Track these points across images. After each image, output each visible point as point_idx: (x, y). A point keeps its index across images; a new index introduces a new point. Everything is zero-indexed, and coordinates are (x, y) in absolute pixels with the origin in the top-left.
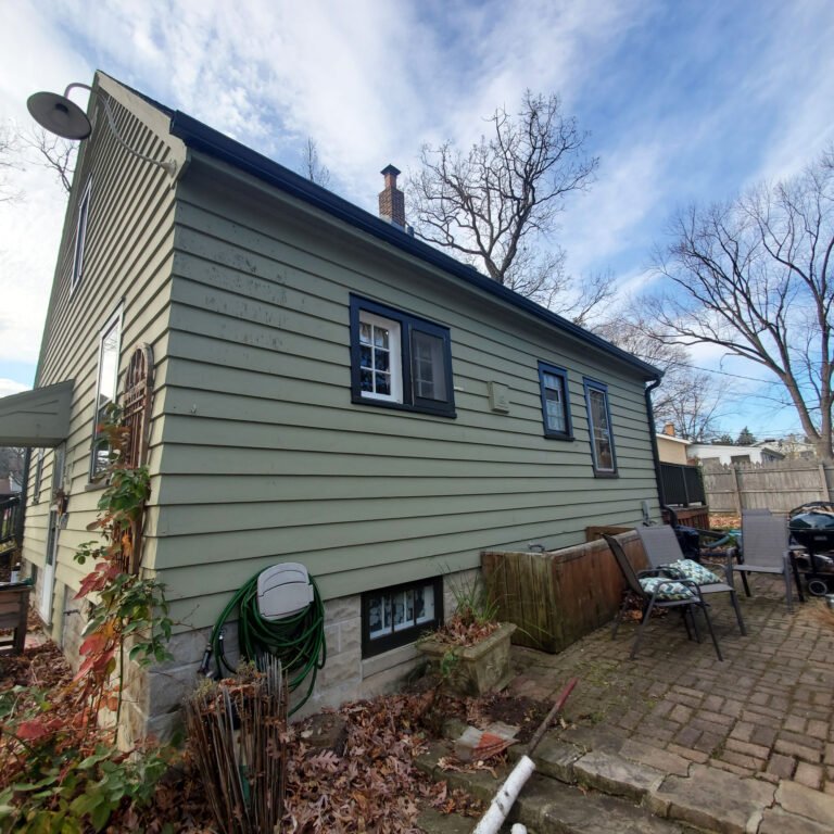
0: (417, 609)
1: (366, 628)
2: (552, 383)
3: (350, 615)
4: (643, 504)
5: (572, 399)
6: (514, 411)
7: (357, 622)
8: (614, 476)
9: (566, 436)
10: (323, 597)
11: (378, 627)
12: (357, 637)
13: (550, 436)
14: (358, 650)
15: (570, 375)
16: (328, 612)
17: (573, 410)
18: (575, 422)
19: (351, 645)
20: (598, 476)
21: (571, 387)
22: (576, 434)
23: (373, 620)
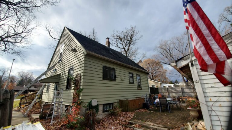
0: (110, 107)
1: (103, 109)
2: (131, 75)
3: (101, 107)
4: (146, 94)
5: (134, 77)
6: (124, 80)
7: (102, 108)
8: (141, 89)
9: (133, 83)
10: (99, 104)
11: (105, 109)
12: (102, 110)
13: (130, 83)
14: (102, 112)
15: (134, 74)
16: (99, 106)
17: (134, 79)
18: (134, 81)
19: (101, 111)
20: (138, 89)
21: (134, 76)
22: (134, 83)
23: (104, 108)
